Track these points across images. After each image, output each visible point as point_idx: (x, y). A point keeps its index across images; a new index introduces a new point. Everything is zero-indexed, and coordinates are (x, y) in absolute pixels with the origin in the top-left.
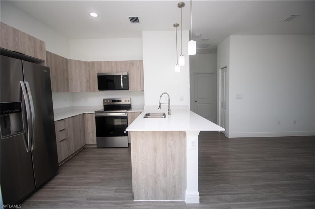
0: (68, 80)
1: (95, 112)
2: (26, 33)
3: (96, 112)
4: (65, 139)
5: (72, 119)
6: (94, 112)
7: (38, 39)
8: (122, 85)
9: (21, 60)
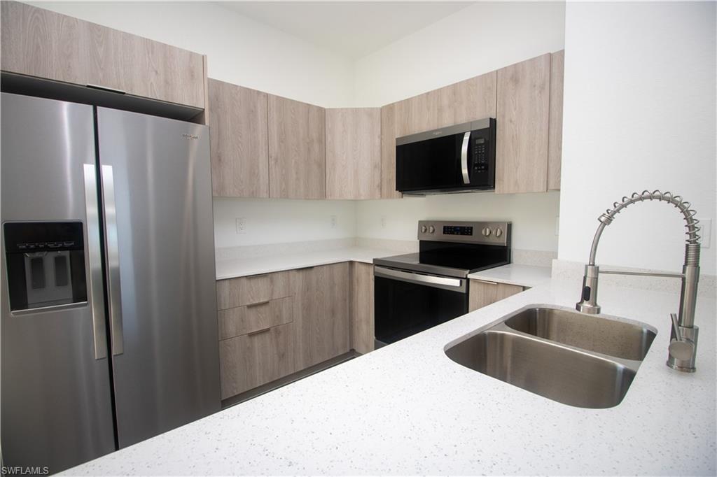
0: (322, 166)
1: (374, 260)
2: (136, 33)
3: (378, 263)
4: (267, 331)
5: (300, 275)
6: (372, 262)
7: (181, 50)
8: (465, 171)
9: (91, 107)
